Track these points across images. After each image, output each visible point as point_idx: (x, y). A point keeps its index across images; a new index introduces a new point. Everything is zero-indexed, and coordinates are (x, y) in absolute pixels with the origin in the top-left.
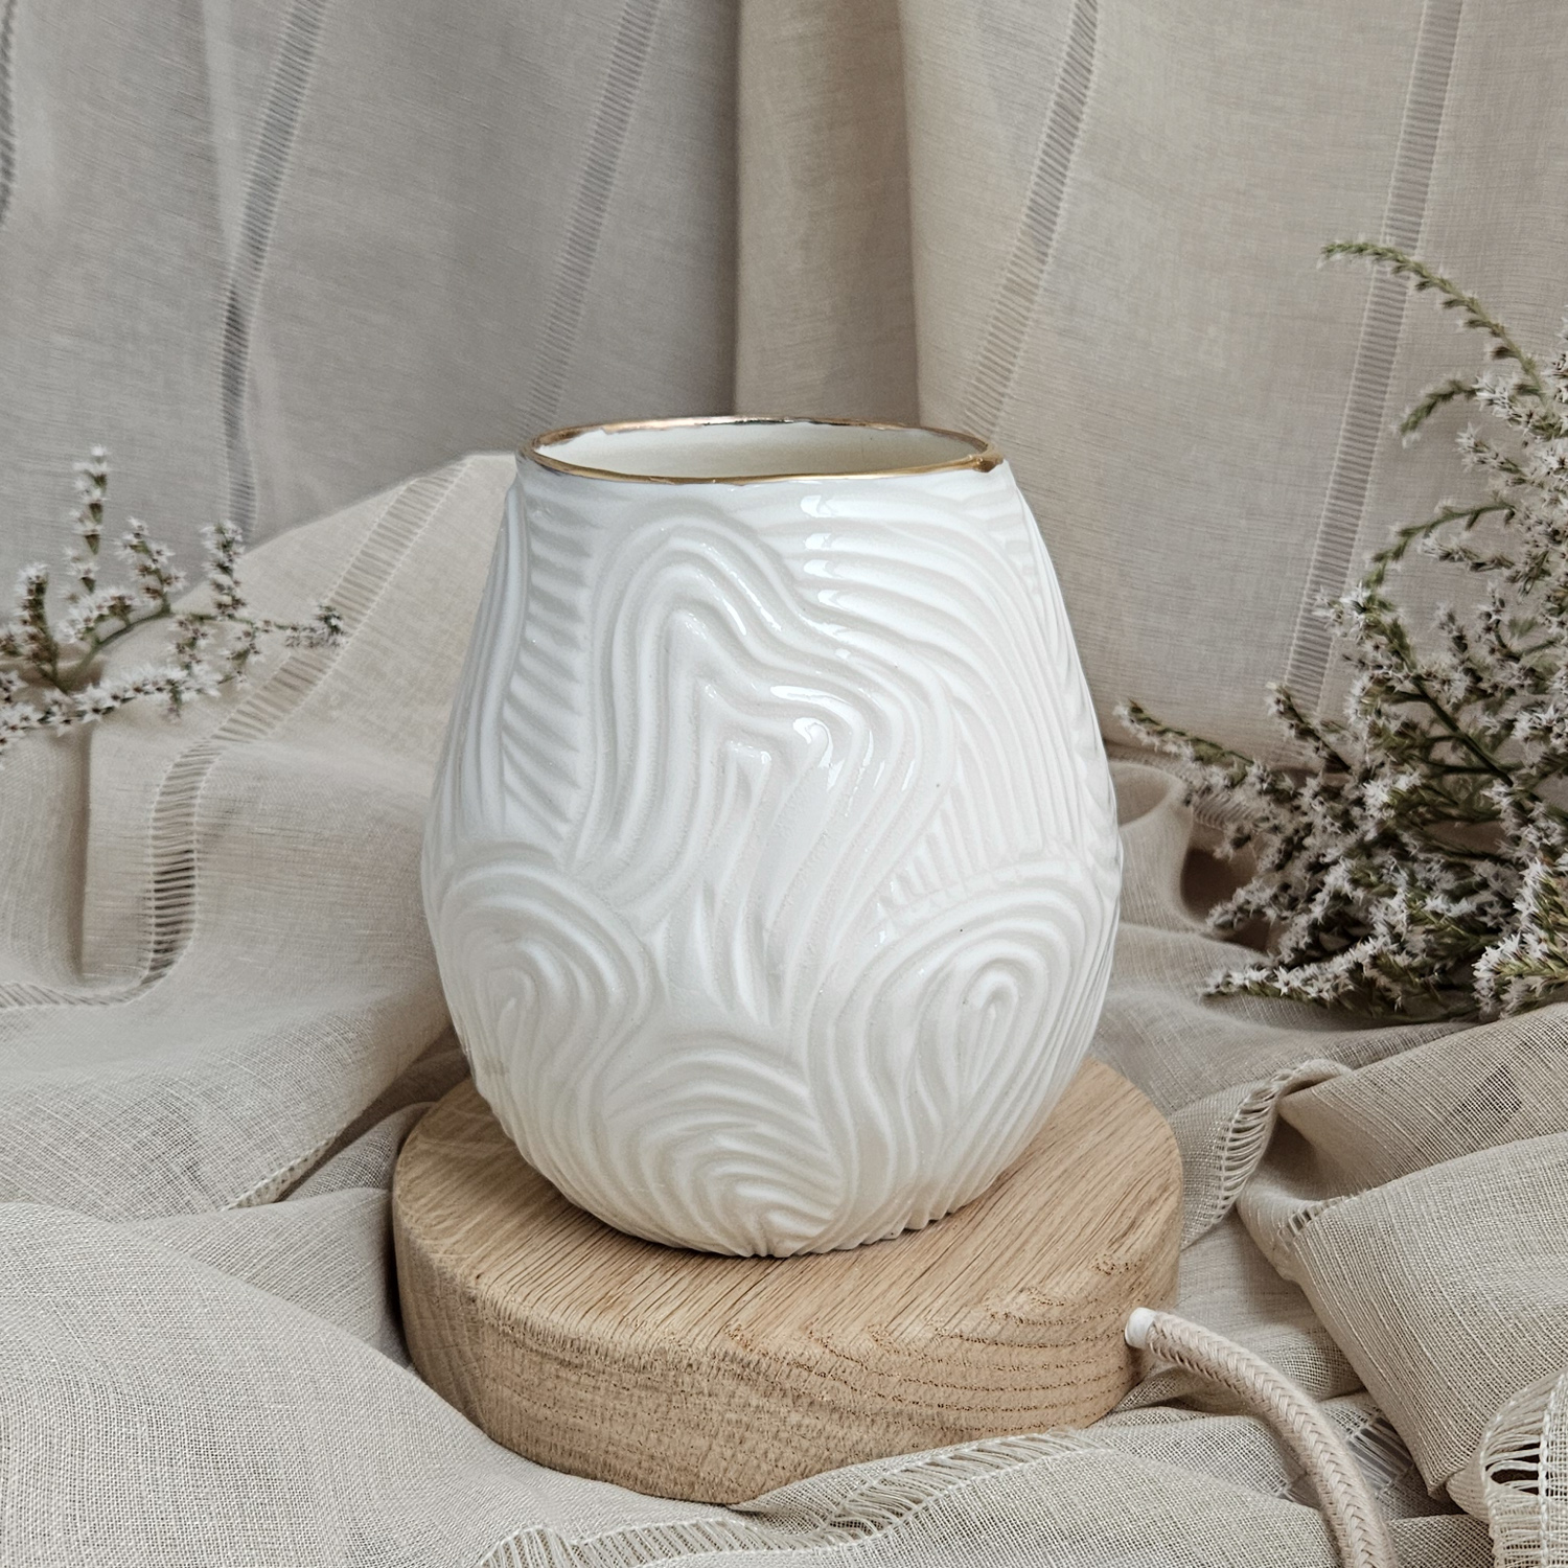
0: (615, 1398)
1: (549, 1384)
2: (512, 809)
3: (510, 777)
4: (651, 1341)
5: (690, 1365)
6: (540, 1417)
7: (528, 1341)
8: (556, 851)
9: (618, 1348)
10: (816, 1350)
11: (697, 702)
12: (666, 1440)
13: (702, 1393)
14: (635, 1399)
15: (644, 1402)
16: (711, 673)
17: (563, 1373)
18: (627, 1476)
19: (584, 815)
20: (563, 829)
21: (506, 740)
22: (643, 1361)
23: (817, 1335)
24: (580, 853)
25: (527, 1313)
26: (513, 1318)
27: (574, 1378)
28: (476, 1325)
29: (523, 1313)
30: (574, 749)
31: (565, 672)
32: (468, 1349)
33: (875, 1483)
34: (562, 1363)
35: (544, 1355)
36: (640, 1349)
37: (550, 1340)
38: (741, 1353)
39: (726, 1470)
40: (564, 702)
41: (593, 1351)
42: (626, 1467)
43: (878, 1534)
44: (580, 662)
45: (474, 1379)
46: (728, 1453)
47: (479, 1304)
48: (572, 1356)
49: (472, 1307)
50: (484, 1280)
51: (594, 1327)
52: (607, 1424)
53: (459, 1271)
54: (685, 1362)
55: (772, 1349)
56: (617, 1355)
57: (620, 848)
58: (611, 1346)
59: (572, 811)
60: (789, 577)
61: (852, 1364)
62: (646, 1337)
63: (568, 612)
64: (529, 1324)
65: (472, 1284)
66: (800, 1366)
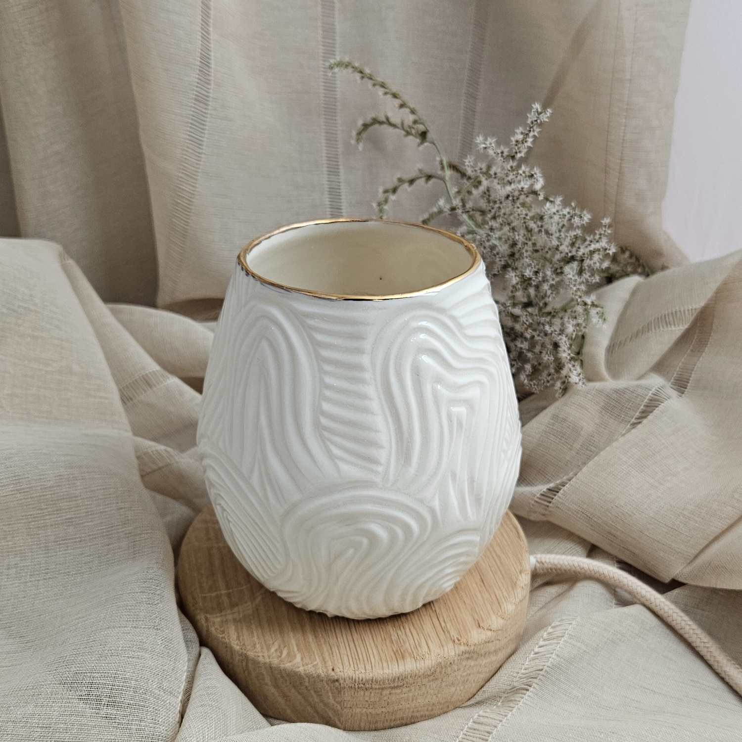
0: (419, 690)
1: (386, 698)
2: (344, 467)
3: (336, 451)
4: (433, 662)
5: (451, 663)
6: (379, 712)
7: (373, 686)
8: (378, 479)
9: (421, 671)
10: (489, 633)
11: (435, 395)
12: (439, 695)
13: (455, 671)
14: (428, 687)
15: (431, 687)
16: (439, 380)
17: (393, 691)
18: (422, 716)
19: (389, 459)
20: (380, 469)
21: (326, 434)
22: (432, 670)
23: (486, 628)
24: (391, 477)
25: (371, 675)
26: (364, 680)
27: (400, 691)
28: (339, 691)
29: (369, 676)
30: (377, 431)
31: (364, 397)
32: (332, 701)
33: (523, 671)
34: (392, 688)
35: (383, 689)
36: (430, 667)
37: (387, 681)
38: (467, 648)
39: (461, 694)
40: (366, 411)
41: (409, 677)
42: (422, 713)
43: (531, 689)
44: (371, 390)
45: (335, 712)
46: (462, 688)
47: (341, 681)
48: (398, 683)
49: (337, 683)
50: (337, 670)
51: (406, 667)
52: (414, 702)
53: (320, 671)
54: (449, 663)
55: (476, 641)
56: (420, 674)
57: (413, 469)
58: (417, 672)
59: (383, 460)
60: (460, 326)
61: (500, 632)
62: (430, 661)
63: (359, 367)
64: (374, 679)
65: (333, 674)
66: (486, 642)
